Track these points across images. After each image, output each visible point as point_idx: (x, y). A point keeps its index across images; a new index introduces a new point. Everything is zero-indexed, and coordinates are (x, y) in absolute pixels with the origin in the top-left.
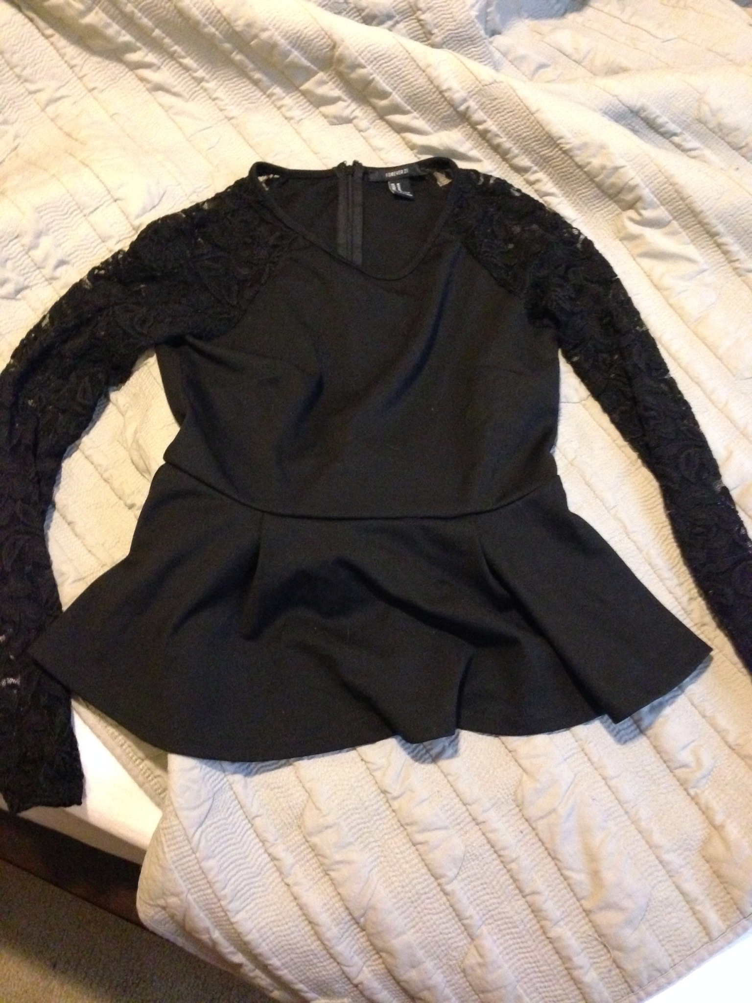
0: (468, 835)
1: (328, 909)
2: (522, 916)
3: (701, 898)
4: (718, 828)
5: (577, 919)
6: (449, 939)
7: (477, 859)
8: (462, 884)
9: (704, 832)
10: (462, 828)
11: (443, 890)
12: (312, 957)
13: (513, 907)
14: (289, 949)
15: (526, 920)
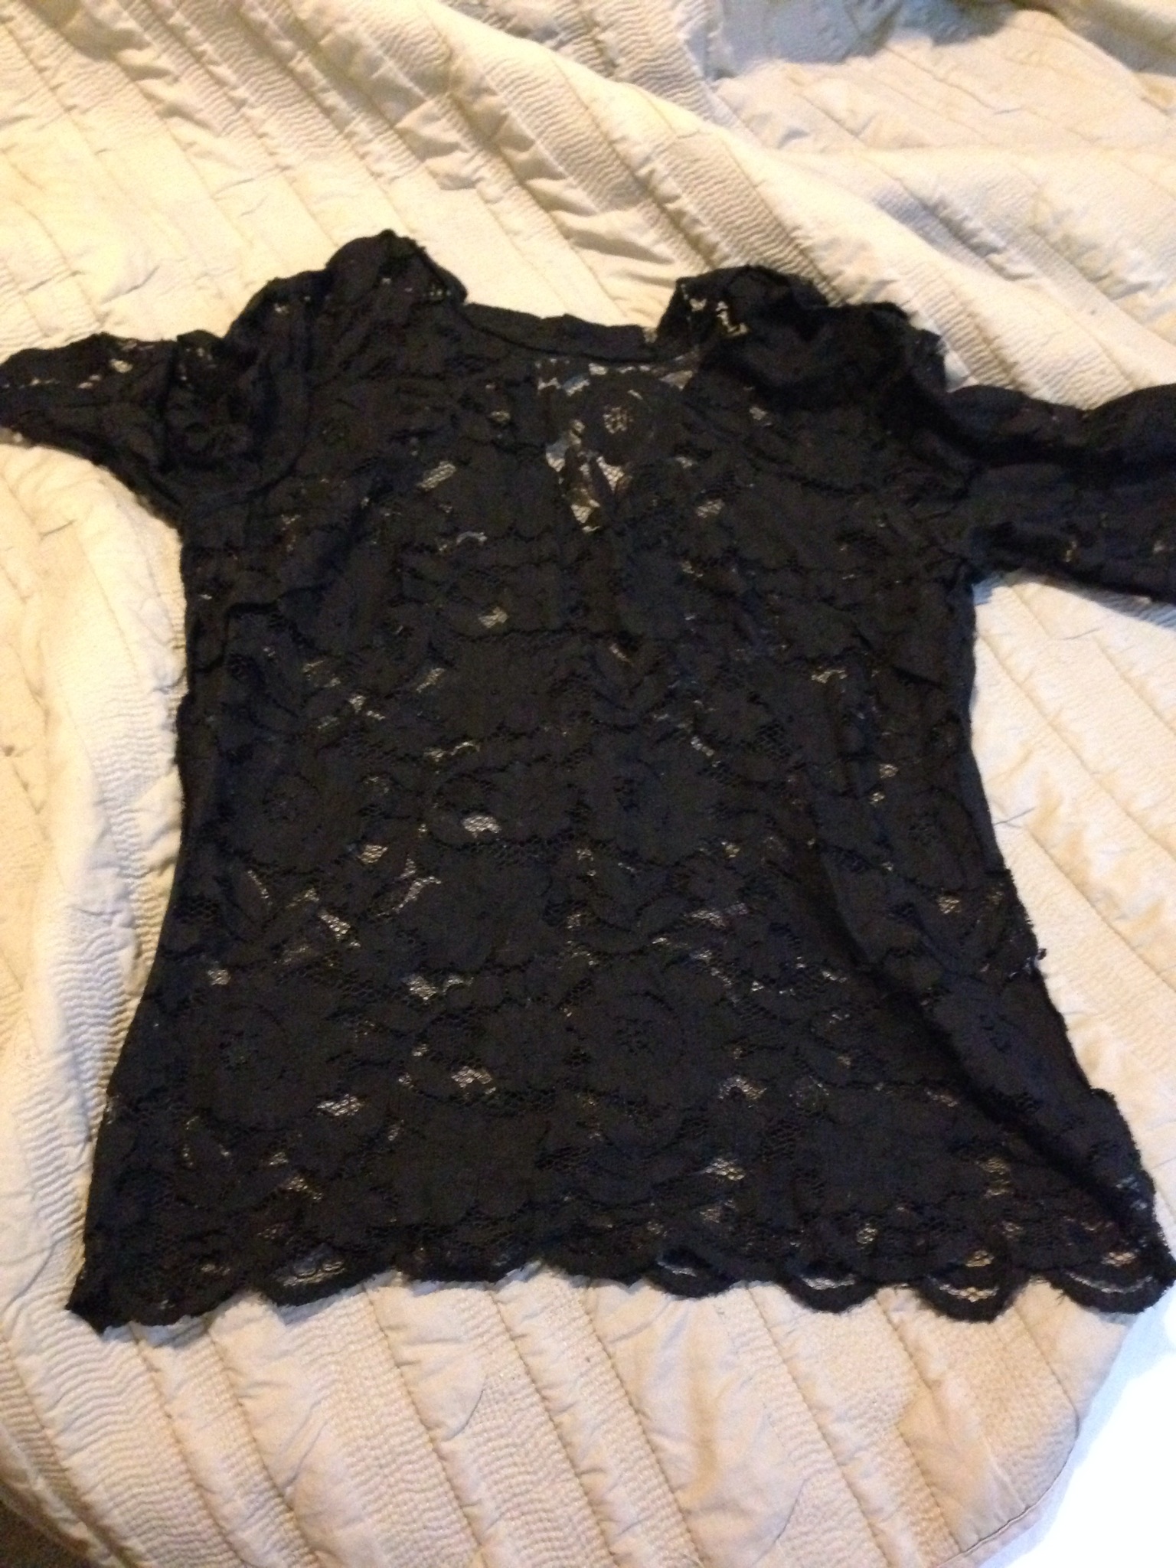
0: (494, 1357)
1: (232, 1466)
2: (570, 1510)
3: (890, 1508)
4: (932, 1386)
5: (666, 1523)
6: (439, 1539)
7: (505, 1400)
8: (472, 1442)
9: (908, 1389)
10: (484, 1344)
11: (436, 1450)
12: (197, 1544)
13: (556, 1493)
14: (160, 1526)
15: (576, 1519)
